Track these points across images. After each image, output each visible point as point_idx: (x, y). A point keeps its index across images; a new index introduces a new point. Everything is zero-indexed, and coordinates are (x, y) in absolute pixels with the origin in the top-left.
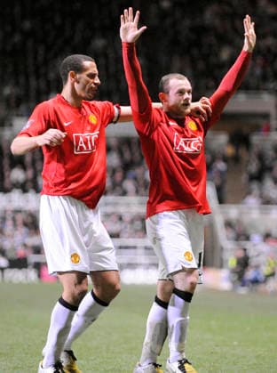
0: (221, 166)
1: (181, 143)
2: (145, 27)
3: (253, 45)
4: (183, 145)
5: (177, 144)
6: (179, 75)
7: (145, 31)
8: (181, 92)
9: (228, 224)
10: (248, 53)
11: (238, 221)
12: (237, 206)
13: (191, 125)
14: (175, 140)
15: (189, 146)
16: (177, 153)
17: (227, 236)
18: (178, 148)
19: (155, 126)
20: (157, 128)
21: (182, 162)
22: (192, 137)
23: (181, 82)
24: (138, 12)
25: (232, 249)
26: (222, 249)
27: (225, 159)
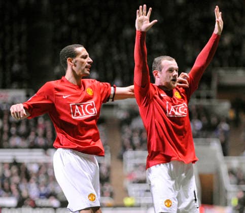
0: (225, 126)
1: (172, 109)
2: (156, 21)
3: (222, 29)
4: (174, 110)
5: (169, 110)
6: (168, 57)
7: (156, 23)
8: (171, 70)
9: (231, 172)
10: (217, 35)
11: (239, 169)
12: (238, 157)
13: (177, 95)
14: (167, 108)
15: (178, 111)
16: (169, 118)
17: (230, 181)
18: (170, 113)
19: (151, 98)
20: (152, 99)
21: (173, 124)
22: (179, 103)
23: (170, 62)
24: (151, 8)
25: (234, 192)
26: (226, 191)
27: (228, 121)
